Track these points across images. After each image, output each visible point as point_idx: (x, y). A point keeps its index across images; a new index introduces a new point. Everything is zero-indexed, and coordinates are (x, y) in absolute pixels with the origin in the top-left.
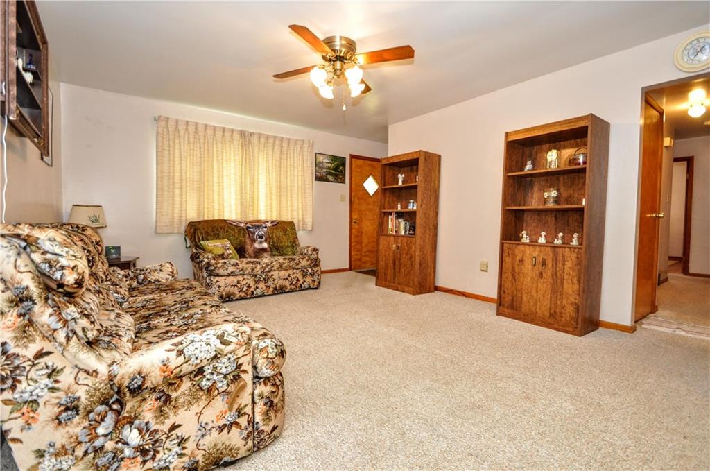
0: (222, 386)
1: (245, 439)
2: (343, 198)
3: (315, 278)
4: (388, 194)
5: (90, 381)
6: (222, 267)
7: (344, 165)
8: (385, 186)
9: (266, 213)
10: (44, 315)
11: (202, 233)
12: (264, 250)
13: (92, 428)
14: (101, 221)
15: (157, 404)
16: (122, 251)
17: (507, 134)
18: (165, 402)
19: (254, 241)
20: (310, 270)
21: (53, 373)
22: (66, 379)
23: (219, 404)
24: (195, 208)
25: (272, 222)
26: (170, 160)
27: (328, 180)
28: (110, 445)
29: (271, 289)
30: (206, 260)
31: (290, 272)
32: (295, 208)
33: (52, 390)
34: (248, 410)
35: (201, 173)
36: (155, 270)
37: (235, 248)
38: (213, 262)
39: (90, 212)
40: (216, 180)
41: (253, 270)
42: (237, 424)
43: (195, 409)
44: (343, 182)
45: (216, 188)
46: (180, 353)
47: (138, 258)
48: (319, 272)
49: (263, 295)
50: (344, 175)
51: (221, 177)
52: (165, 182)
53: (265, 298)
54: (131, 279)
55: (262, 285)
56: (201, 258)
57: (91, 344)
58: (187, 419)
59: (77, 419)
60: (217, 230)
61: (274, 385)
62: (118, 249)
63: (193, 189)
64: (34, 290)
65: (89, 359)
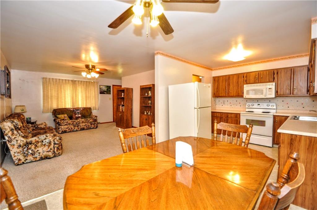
0: (47, 144)
1: (52, 154)
2: (110, 99)
3: (95, 125)
4: (120, 99)
5: (23, 142)
6: (63, 123)
7: (110, 88)
8: (118, 96)
9: (82, 105)
10: (15, 132)
11: (57, 113)
12: (79, 117)
13: (23, 150)
14: (24, 110)
15: (35, 146)
16: (32, 119)
17: (140, 86)
18: (36, 146)
19: (76, 114)
20: (93, 123)
21: (17, 141)
22: (19, 142)
23: (47, 147)
24: (56, 104)
25: (83, 108)
26: (47, 91)
27: (104, 94)
28: (26, 152)
29: (80, 129)
30: (58, 121)
31: (86, 123)
32: (92, 103)
33: (17, 143)
34: (53, 149)
35: (58, 94)
36: (40, 125)
37: (69, 117)
38: (60, 121)
39: (21, 108)
40: (63, 96)
41: (73, 123)
42: (50, 151)
43: (42, 148)
44: (110, 94)
45: (63, 98)
46: (38, 138)
47: (37, 121)
48: (97, 123)
49: (77, 131)
50: (110, 92)
51: (65, 95)
52: (46, 97)
53: (77, 132)
54: (33, 127)
55: (76, 128)
56: (56, 120)
57: (23, 137)
58: (40, 149)
59: (21, 148)
60: (63, 111)
61: (59, 145)
62: (30, 118)
63: (55, 99)
64: (14, 128)
65: (23, 139)
